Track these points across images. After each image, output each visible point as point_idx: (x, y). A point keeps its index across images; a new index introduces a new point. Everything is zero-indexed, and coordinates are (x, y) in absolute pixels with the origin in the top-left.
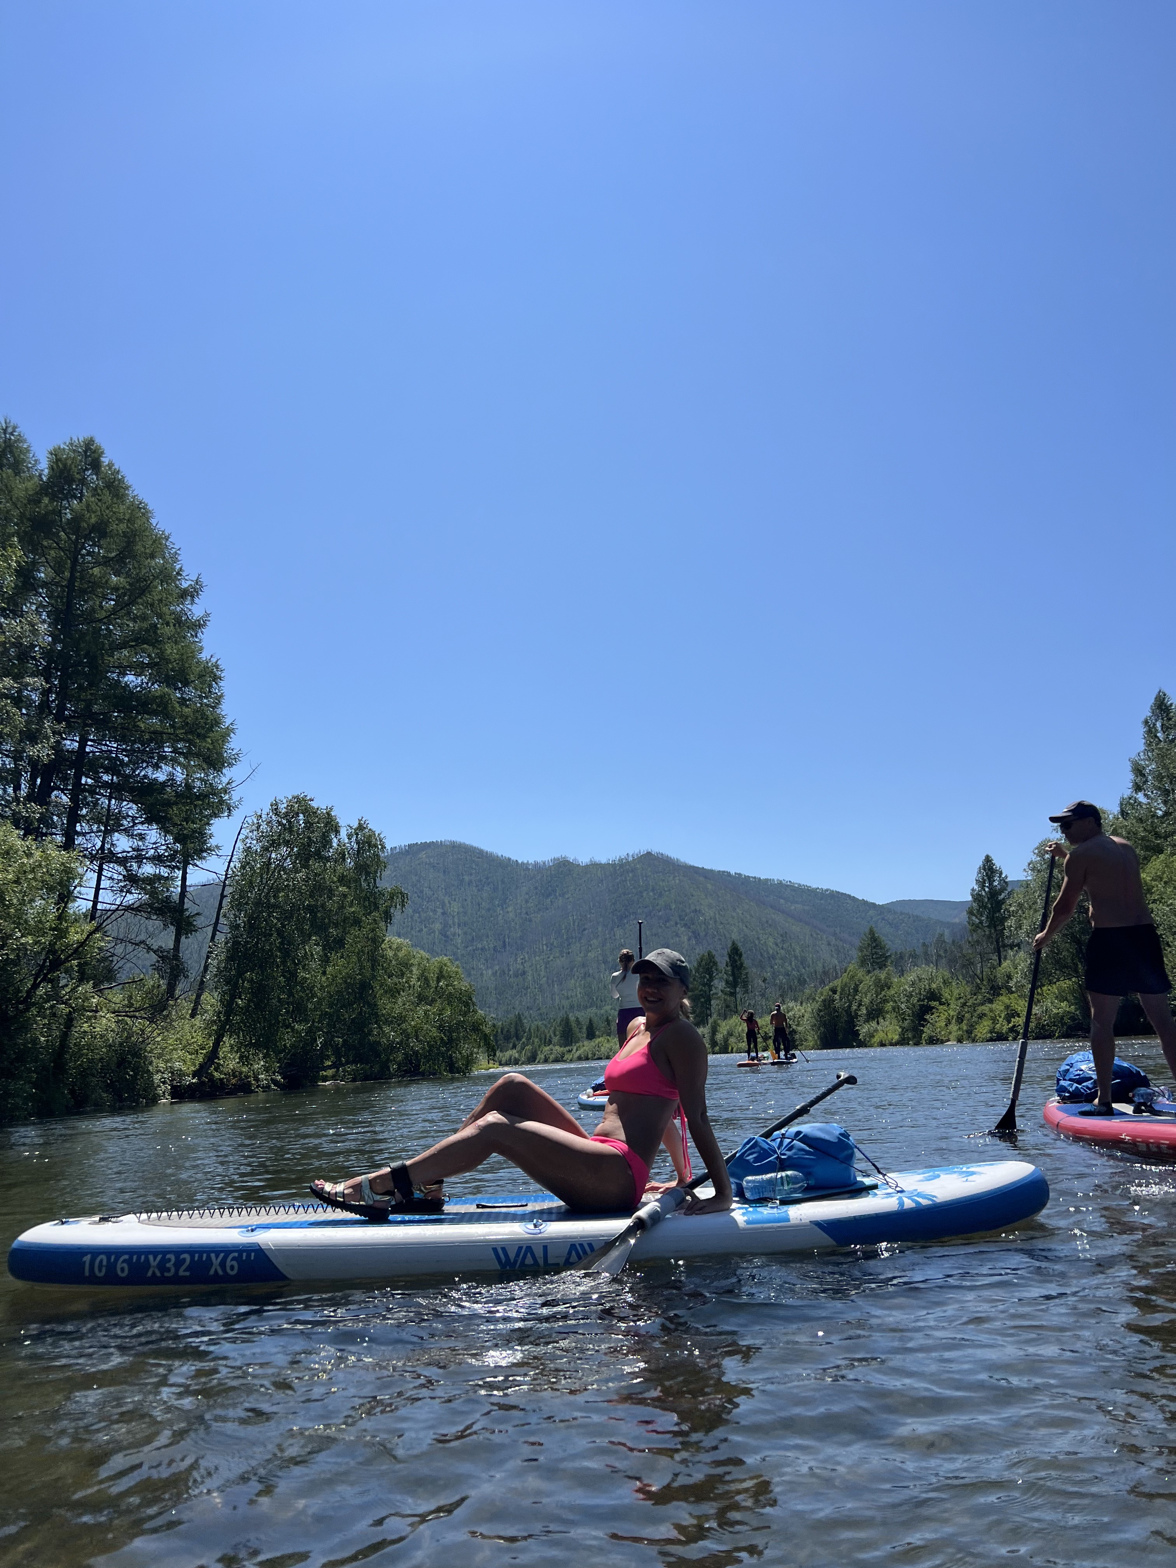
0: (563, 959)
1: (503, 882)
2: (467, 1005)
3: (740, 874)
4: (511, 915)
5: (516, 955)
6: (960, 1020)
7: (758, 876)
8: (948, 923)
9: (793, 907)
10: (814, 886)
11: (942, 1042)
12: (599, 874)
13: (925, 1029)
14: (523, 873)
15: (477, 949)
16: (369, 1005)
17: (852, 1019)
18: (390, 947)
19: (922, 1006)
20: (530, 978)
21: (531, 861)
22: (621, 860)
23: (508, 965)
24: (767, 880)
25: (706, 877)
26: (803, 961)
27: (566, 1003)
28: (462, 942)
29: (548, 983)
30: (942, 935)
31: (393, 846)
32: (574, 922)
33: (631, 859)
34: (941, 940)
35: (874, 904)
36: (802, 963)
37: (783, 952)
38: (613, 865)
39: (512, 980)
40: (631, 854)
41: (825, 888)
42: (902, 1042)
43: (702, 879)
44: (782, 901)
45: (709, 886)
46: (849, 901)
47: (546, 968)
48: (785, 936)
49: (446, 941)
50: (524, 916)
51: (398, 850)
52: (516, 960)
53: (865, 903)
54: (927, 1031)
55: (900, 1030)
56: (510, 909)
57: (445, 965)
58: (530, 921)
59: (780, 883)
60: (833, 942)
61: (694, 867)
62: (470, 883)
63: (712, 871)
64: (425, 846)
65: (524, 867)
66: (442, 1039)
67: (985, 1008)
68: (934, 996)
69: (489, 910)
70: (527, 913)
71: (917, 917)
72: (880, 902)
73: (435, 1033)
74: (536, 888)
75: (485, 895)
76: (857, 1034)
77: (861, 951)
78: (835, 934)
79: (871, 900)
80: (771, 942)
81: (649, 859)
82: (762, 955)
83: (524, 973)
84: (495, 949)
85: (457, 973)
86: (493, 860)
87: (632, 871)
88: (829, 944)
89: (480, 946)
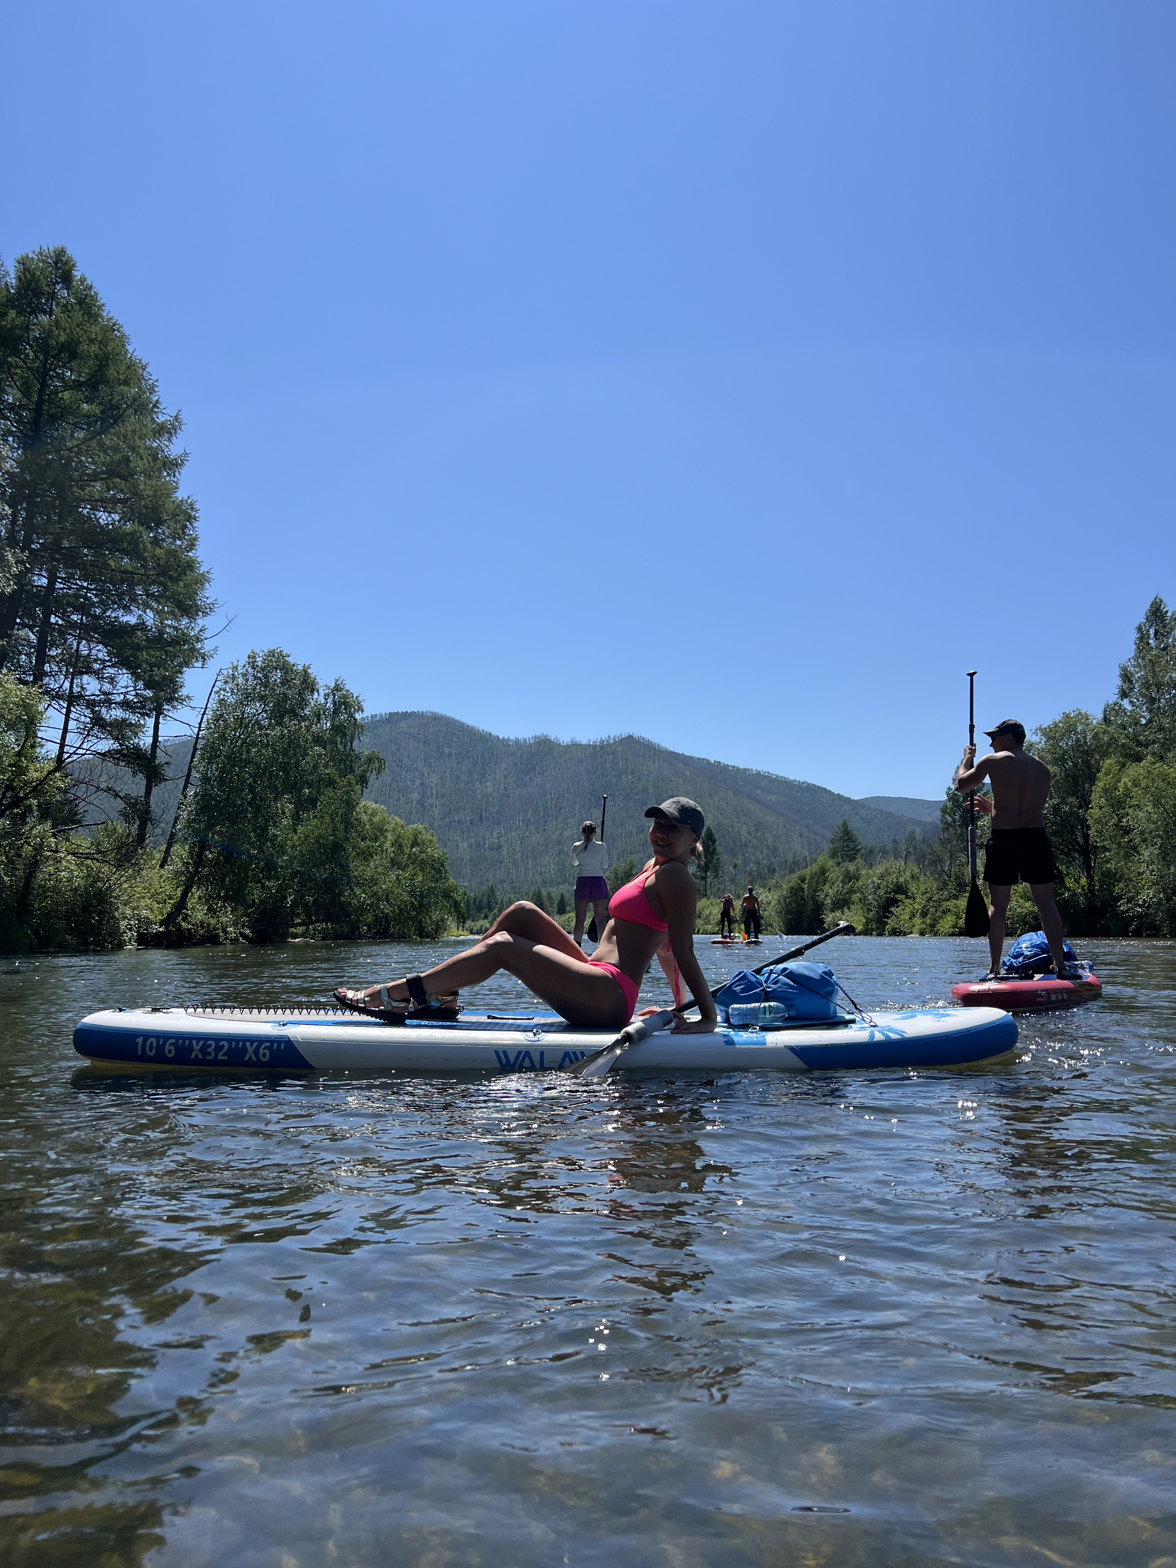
0: (538, 836)
1: (483, 757)
2: (439, 871)
3: (719, 762)
4: (490, 790)
5: (493, 829)
6: (924, 914)
7: (737, 765)
8: (920, 821)
9: (769, 798)
10: (792, 778)
11: (905, 934)
12: (579, 755)
13: (889, 921)
14: (503, 749)
15: (454, 821)
16: (341, 866)
17: (819, 908)
18: (365, 812)
19: (888, 899)
20: (504, 852)
21: (512, 738)
22: (602, 742)
23: (484, 839)
24: (745, 770)
26: (774, 851)
27: (538, 878)
28: (439, 814)
29: (522, 857)
30: (913, 833)
31: (374, 713)
32: (552, 800)
33: (612, 741)
34: (911, 839)
35: (849, 799)
36: (773, 853)
37: (755, 841)
38: (594, 747)
39: (487, 853)
40: (612, 736)
41: (802, 780)
42: (866, 932)
43: (681, 765)
44: (759, 791)
46: (824, 795)
47: (521, 843)
48: (758, 825)
49: (424, 811)
50: (502, 791)
51: (378, 718)
52: (492, 834)
53: (840, 797)
54: (891, 923)
55: (864, 921)
56: (488, 784)
57: (420, 833)
58: (508, 797)
59: (758, 774)
60: (805, 834)
61: (674, 752)
62: (450, 755)
63: (691, 757)
64: (406, 716)
65: (505, 742)
66: (412, 903)
67: (950, 904)
68: (900, 889)
69: (468, 783)
70: (505, 788)
71: (890, 813)
72: (855, 797)
73: (406, 897)
74: (516, 765)
75: (464, 768)
76: (822, 922)
77: (833, 843)
78: (808, 826)
79: (846, 795)
80: (744, 831)
81: (629, 741)
82: (734, 842)
83: (499, 847)
84: (472, 822)
85: (431, 841)
86: (474, 734)
87: (613, 753)
88: (801, 836)
89: (456, 818)
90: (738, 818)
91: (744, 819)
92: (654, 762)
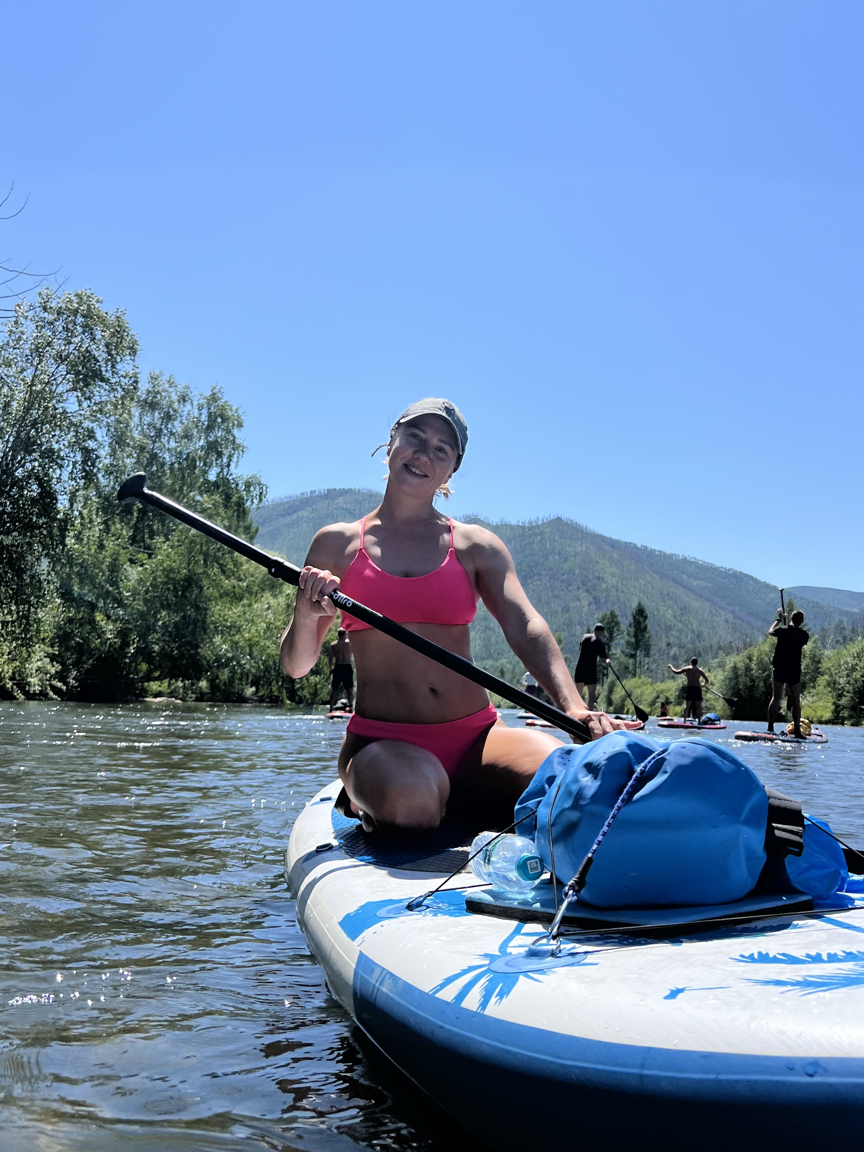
3: (646, 547)
7: (663, 550)
8: (847, 612)
9: (695, 583)
10: (718, 565)
12: (508, 535)
22: (531, 523)
24: (672, 555)
25: (613, 547)
26: (699, 636)
33: (540, 522)
35: (775, 587)
37: (680, 625)
38: (523, 528)
40: (541, 518)
41: (728, 567)
43: (608, 547)
44: (685, 576)
45: (615, 555)
46: (751, 582)
48: (684, 610)
51: (317, 494)
53: (767, 586)
59: (685, 560)
61: (601, 536)
63: (618, 541)
64: (343, 492)
71: (817, 603)
72: (781, 585)
78: (733, 612)
79: (772, 583)
80: (669, 614)
81: (558, 524)
82: (659, 625)
87: (541, 534)
88: (727, 621)
90: (664, 601)
91: (669, 602)
92: (582, 544)
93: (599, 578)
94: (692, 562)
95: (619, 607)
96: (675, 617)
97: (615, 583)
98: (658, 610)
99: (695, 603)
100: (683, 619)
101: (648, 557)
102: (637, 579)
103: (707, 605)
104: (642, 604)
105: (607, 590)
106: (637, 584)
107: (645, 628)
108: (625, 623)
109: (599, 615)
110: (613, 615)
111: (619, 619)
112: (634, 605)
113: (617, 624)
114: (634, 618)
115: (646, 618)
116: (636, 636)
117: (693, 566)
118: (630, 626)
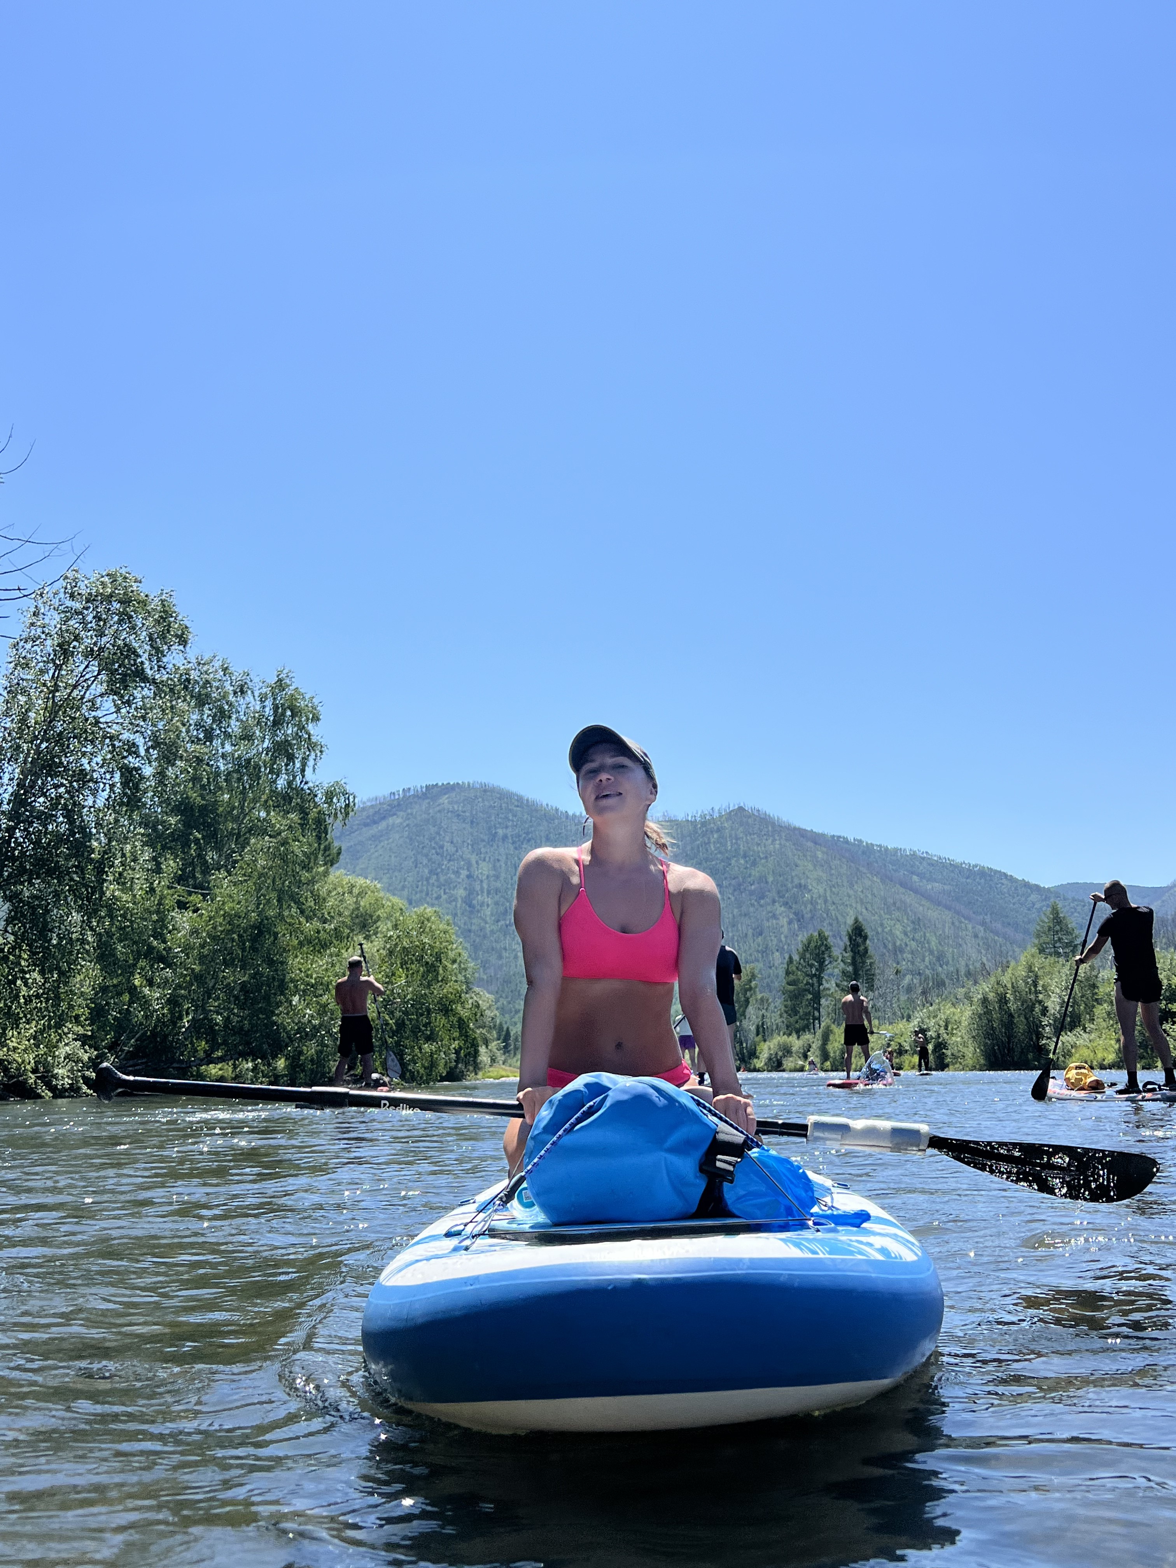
2: (431, 968)
9: (929, 887)
10: (959, 860)
14: (573, 829)
24: (896, 850)
25: (816, 843)
33: (716, 815)
35: (1037, 886)
38: (694, 823)
40: (716, 810)
41: (973, 863)
43: (810, 844)
44: (915, 878)
45: (820, 855)
46: (1004, 881)
48: (918, 923)
51: (412, 793)
53: (1026, 885)
59: (914, 855)
61: (799, 829)
62: (505, 838)
63: (823, 835)
64: (448, 789)
72: (1046, 884)
77: (1038, 936)
78: (983, 924)
80: (898, 930)
81: (740, 814)
90: (891, 914)
91: (897, 914)
92: (774, 840)
93: (800, 885)
94: (923, 858)
95: (831, 924)
96: (905, 934)
97: (821, 891)
98: (882, 925)
99: (933, 914)
100: (917, 936)
101: (864, 853)
102: (851, 886)
103: (947, 916)
104: (860, 919)
105: (812, 902)
106: (851, 892)
107: (866, 950)
108: (839, 947)
109: (802, 937)
110: (822, 937)
111: (831, 941)
112: (850, 921)
113: (828, 948)
114: (850, 939)
115: (865, 938)
116: (854, 963)
117: (925, 863)
118: (845, 950)
